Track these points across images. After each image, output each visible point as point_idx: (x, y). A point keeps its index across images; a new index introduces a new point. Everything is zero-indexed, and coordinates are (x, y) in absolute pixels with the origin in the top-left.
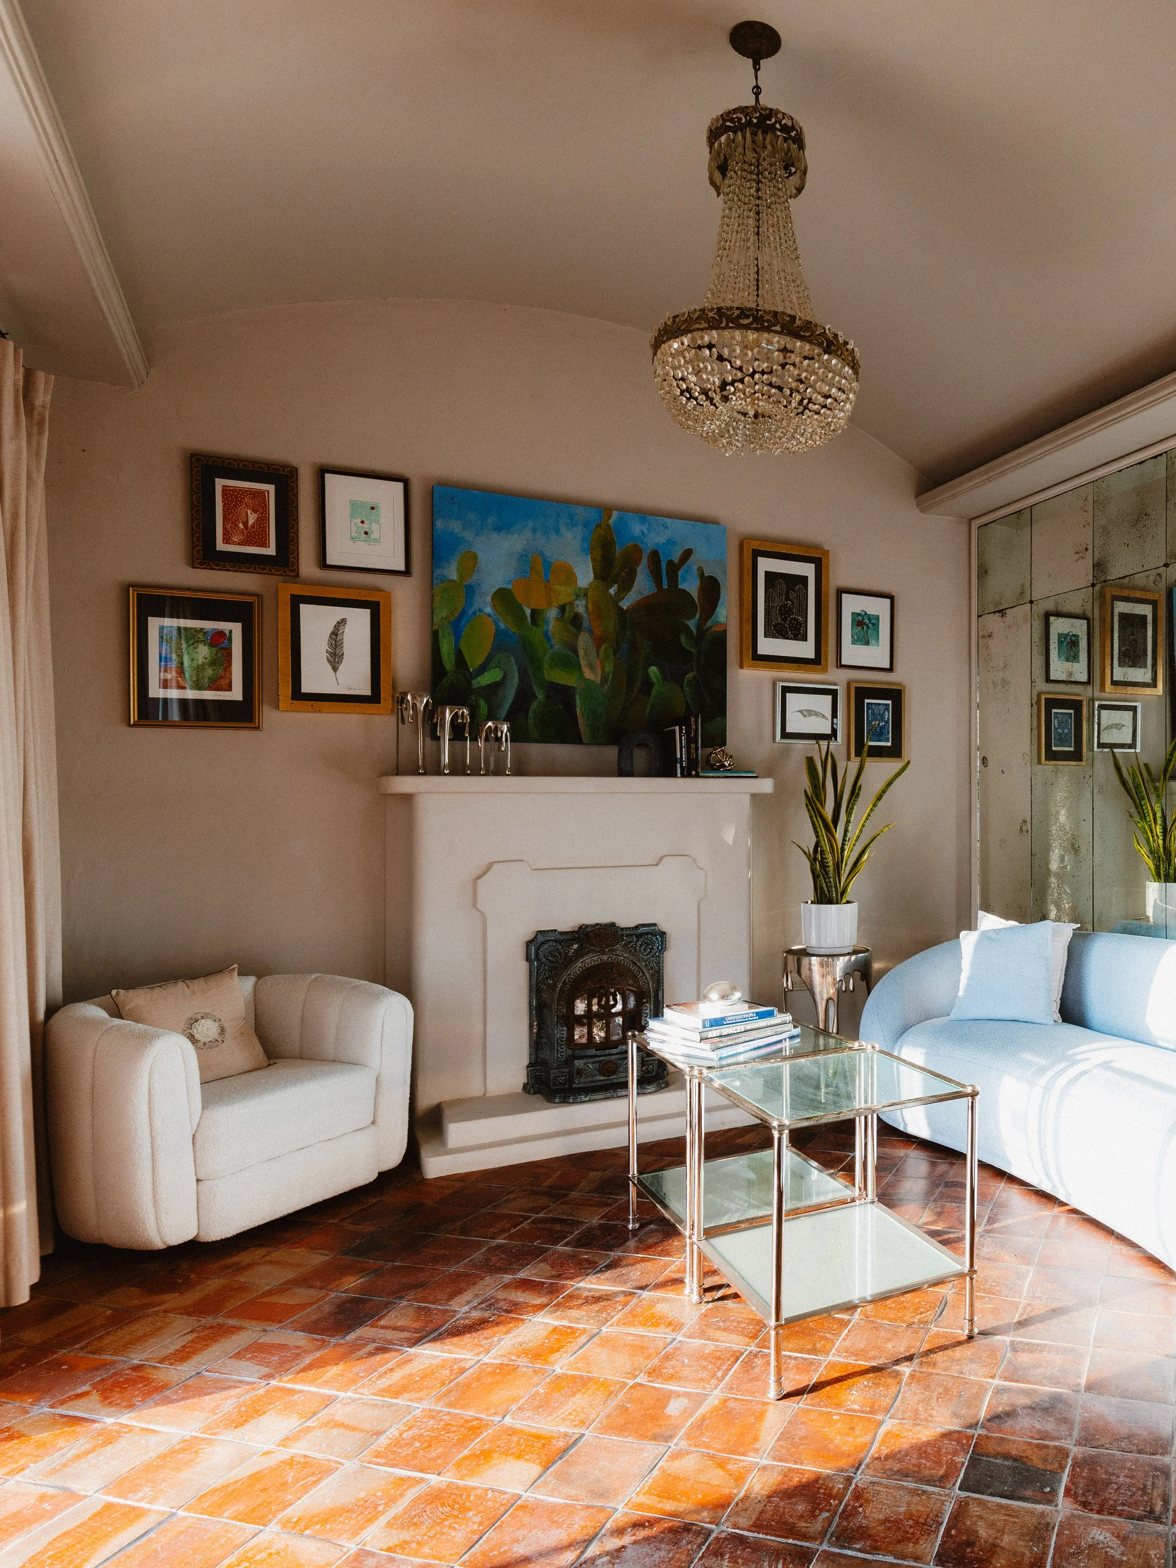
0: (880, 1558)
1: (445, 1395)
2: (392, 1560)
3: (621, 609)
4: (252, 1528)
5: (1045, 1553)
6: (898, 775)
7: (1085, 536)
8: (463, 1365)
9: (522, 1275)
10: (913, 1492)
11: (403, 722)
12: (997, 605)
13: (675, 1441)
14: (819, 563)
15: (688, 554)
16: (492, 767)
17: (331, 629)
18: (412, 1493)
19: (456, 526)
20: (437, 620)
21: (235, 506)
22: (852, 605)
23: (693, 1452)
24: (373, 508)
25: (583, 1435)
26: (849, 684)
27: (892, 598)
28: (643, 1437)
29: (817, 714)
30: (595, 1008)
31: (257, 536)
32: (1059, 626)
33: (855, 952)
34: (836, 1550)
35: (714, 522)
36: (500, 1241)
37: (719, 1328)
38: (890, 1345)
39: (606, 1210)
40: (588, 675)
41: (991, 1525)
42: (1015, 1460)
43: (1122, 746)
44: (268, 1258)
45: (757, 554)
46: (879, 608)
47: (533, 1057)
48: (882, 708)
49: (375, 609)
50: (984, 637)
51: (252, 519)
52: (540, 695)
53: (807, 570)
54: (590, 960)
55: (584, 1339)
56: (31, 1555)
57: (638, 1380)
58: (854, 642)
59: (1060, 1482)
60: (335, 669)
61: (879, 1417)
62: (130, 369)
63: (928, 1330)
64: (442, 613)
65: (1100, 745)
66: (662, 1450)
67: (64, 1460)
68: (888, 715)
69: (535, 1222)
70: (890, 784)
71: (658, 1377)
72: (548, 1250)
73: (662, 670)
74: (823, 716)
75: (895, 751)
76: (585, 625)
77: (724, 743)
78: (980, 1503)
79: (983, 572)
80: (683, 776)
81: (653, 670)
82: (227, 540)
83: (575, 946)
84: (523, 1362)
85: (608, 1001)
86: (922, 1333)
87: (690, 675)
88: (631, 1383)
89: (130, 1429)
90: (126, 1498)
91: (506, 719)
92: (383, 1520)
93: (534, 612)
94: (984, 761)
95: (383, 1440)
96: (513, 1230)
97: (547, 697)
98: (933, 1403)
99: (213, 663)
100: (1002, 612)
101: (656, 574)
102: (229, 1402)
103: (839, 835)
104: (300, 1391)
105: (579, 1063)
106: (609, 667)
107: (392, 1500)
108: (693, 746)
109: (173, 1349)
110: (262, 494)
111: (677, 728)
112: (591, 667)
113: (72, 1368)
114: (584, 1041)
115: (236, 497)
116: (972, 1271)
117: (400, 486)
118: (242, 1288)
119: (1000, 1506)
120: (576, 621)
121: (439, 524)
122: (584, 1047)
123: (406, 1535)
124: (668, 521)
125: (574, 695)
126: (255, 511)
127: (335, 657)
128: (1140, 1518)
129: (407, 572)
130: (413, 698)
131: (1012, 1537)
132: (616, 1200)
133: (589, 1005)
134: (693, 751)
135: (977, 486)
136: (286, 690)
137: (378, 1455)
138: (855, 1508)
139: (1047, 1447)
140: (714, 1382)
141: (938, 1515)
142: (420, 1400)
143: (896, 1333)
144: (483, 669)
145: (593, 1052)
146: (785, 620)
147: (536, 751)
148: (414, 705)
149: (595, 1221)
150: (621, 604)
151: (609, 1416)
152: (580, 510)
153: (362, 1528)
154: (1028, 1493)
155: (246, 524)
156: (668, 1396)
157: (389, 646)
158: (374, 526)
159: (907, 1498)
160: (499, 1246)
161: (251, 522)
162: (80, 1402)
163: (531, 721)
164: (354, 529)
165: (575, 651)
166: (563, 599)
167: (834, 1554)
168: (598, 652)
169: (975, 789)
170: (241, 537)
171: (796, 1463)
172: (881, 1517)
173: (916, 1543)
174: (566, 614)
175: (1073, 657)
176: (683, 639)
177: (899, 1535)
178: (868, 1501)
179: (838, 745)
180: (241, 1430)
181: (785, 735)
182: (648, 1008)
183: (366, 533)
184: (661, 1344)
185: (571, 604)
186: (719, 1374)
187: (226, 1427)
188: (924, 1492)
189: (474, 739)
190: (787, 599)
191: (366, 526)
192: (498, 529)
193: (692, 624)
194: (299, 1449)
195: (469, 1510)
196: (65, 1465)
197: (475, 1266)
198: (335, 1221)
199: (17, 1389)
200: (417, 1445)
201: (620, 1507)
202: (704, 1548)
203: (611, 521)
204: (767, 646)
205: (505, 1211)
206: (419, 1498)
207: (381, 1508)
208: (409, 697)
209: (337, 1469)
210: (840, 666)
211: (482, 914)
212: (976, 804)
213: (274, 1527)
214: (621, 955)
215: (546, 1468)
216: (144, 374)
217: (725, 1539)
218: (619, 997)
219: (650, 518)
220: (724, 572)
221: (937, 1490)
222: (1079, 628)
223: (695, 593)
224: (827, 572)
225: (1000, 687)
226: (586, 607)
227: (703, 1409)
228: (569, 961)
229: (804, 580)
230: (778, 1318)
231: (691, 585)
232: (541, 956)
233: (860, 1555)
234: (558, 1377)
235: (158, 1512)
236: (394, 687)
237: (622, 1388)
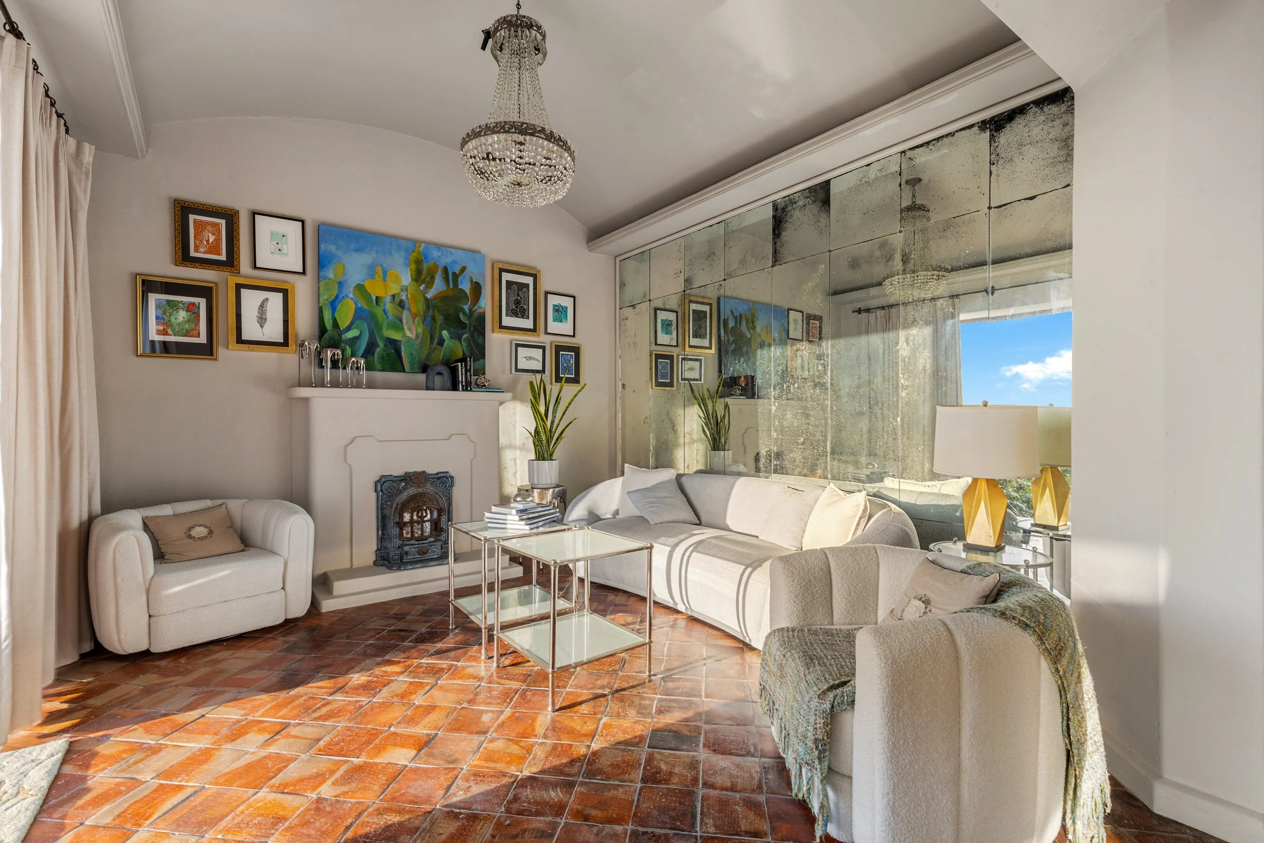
0: (612, 782)
1: (354, 719)
2: (338, 801)
3: (427, 298)
4: (252, 791)
5: (698, 774)
6: (580, 391)
7: (680, 266)
8: (361, 703)
9: (387, 658)
10: (624, 750)
11: (302, 357)
12: (630, 302)
13: (490, 734)
14: (535, 277)
15: (463, 269)
16: (354, 384)
17: (260, 304)
18: (344, 768)
19: (332, 248)
20: (322, 300)
21: (201, 231)
22: (553, 300)
23: (500, 739)
24: (283, 236)
25: (437, 734)
26: (551, 344)
27: (574, 297)
28: (471, 733)
29: (534, 359)
30: (415, 517)
31: (215, 249)
32: (662, 315)
33: (558, 486)
34: (587, 780)
35: (478, 252)
36: (371, 642)
37: (504, 679)
38: (598, 682)
39: (429, 624)
40: (408, 334)
41: (667, 763)
42: (675, 732)
43: (694, 380)
44: (234, 656)
45: (501, 270)
46: (567, 302)
47: (380, 545)
48: (569, 356)
49: (285, 293)
50: (623, 320)
51: (212, 238)
52: (381, 344)
53: (529, 280)
54: (412, 491)
55: (428, 687)
56: (117, 813)
57: (463, 706)
58: (554, 321)
59: (699, 741)
60: (262, 327)
61: (599, 716)
62: (138, 147)
63: (617, 674)
64: (325, 297)
65: (683, 379)
66: (483, 738)
67: (128, 764)
68: (573, 361)
69: (389, 631)
70: (576, 396)
71: (474, 704)
72: (398, 645)
73: (450, 333)
74: (538, 360)
75: (576, 380)
76: (406, 306)
77: (484, 374)
78: (660, 753)
79: (623, 285)
80: (463, 390)
81: (445, 333)
82: (196, 250)
83: (403, 484)
84: (395, 699)
85: (422, 513)
86: (614, 676)
87: (465, 336)
88: (459, 707)
89: (167, 746)
90: (171, 781)
91: (363, 356)
92: (329, 782)
93: (377, 298)
94: (623, 386)
95: (322, 743)
96: (377, 636)
97: (385, 346)
98: (627, 708)
99: (189, 321)
100: (633, 306)
101: (446, 279)
102: (224, 729)
103: (549, 424)
104: (267, 721)
105: (406, 548)
106: (420, 330)
107: (332, 772)
108: (469, 374)
109: (185, 704)
110: (217, 224)
111: (459, 364)
112: (410, 330)
113: (123, 717)
114: (409, 536)
115: (202, 226)
116: (651, 642)
117: (300, 223)
118: (222, 672)
119: (671, 754)
120: (401, 304)
121: (322, 246)
122: (409, 539)
123: (344, 789)
124: (453, 251)
125: (400, 345)
126: (213, 234)
127: (262, 320)
128: (743, 756)
129: (304, 273)
130: (309, 344)
131: (680, 768)
132: (434, 620)
133: (412, 516)
134: (469, 376)
135: (625, 236)
136: (233, 338)
137: (320, 750)
138: (594, 760)
139: (690, 725)
140: (505, 704)
141: (639, 760)
142: (339, 722)
143: (601, 677)
144: (348, 329)
145: (414, 542)
146: (517, 307)
147: (379, 376)
148: (309, 347)
149: (424, 630)
150: (426, 295)
151: (450, 724)
152: (403, 242)
153: (318, 787)
154: (685, 747)
155: (208, 241)
156: (482, 712)
157: (293, 315)
158: (285, 247)
159: (621, 753)
160: (370, 644)
161: (211, 240)
162: (132, 734)
163: (376, 359)
164: (273, 247)
165: (401, 321)
166: (394, 292)
167: (586, 782)
168: (414, 322)
169: (619, 401)
170: (205, 249)
171: (558, 740)
172: (609, 763)
173: (630, 774)
174: (396, 300)
175: (668, 332)
176: (461, 315)
177: (620, 771)
178: (600, 756)
179: (547, 376)
180: (235, 742)
181: (517, 370)
182: (444, 519)
183: (280, 250)
184: (473, 688)
185: (398, 294)
186: (508, 700)
187: (226, 742)
188: (629, 750)
189: (344, 368)
190: (518, 295)
191: (280, 246)
192: (357, 250)
193: (466, 308)
194: (273, 749)
195: (379, 774)
196: (129, 767)
197: (359, 655)
198: (271, 636)
199: (91, 730)
200: (342, 744)
201: (465, 767)
202: (515, 784)
203: (421, 249)
204: (508, 321)
205: (371, 627)
206: (348, 770)
207: (327, 776)
208: (306, 343)
209: (297, 759)
210: (546, 333)
211: (350, 465)
212: (619, 409)
213: (265, 789)
214: (429, 489)
215: (419, 751)
216: (145, 151)
217: (526, 779)
218: (428, 511)
219: (443, 248)
220: (484, 280)
221: (636, 748)
222: (672, 317)
223: (468, 291)
224: (540, 282)
225: (632, 346)
226: (407, 296)
227: (502, 718)
228: (400, 492)
229: (527, 286)
230: (553, 668)
231: (465, 286)
232: (383, 489)
233: (600, 782)
234: (418, 707)
235: (192, 787)
236: (296, 336)
237: (455, 710)
